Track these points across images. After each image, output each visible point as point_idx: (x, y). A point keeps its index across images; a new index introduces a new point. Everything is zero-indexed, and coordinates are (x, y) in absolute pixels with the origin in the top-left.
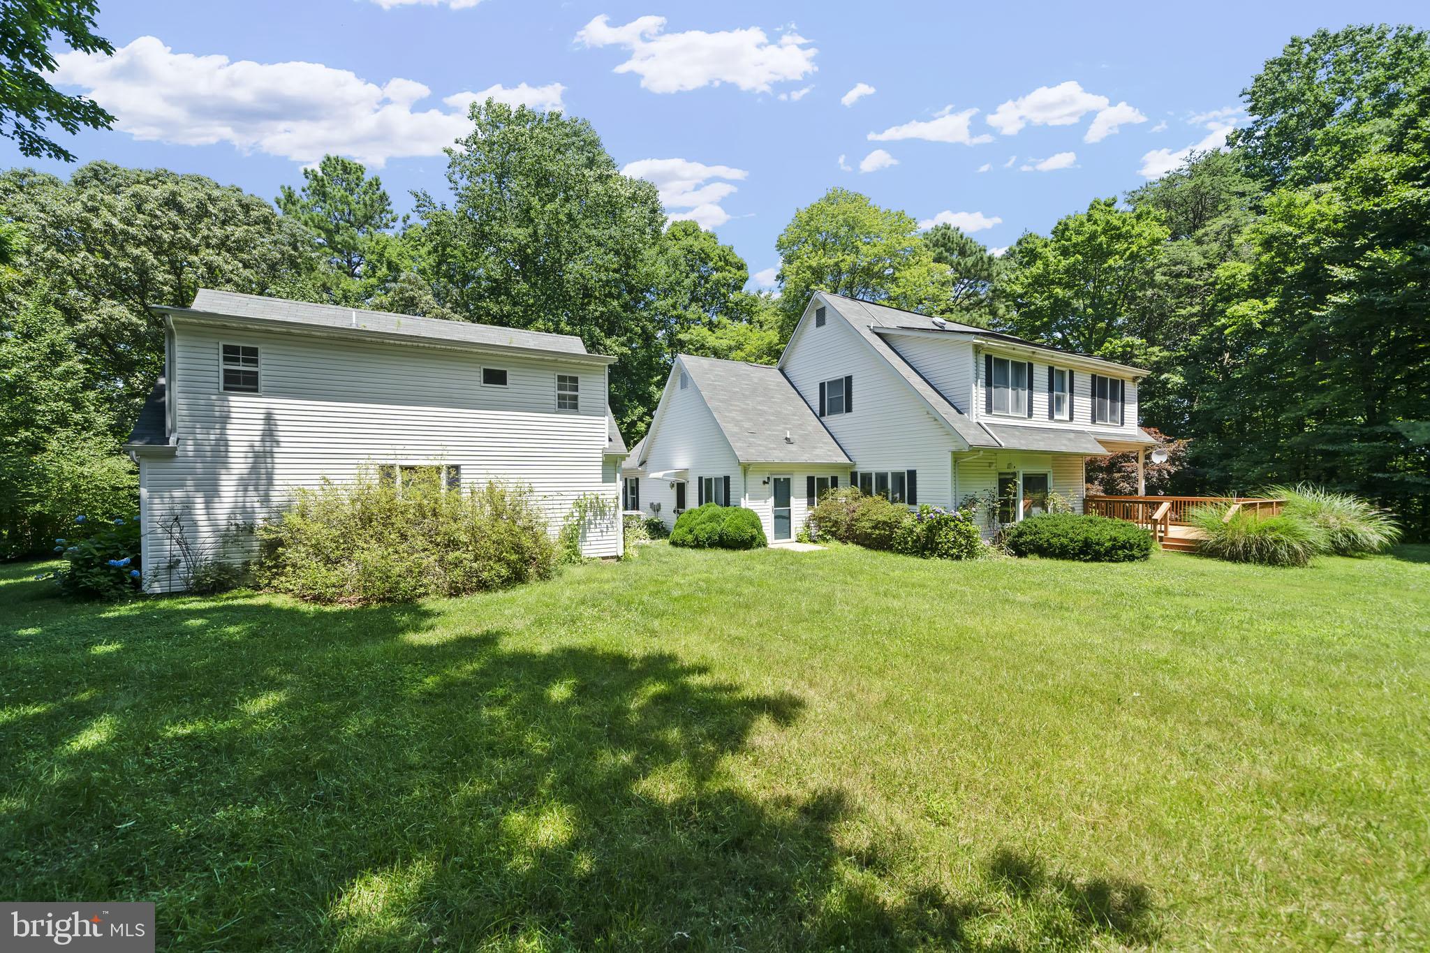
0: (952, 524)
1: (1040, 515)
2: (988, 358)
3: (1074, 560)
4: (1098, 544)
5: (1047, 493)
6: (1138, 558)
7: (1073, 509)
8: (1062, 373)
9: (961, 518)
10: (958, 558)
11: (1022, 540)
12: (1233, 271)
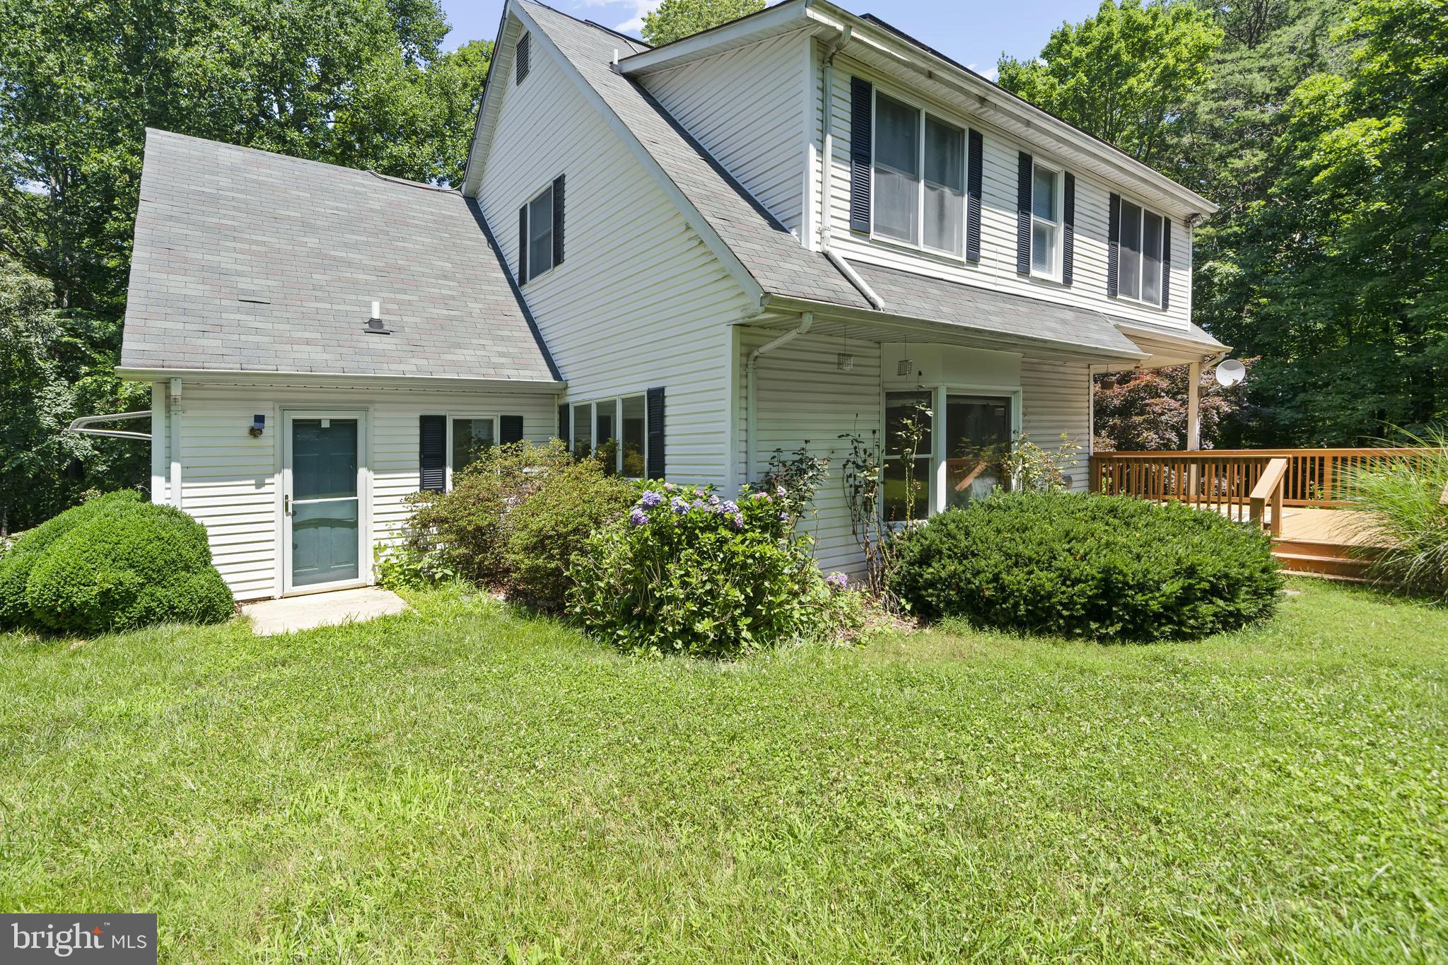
0: (707, 538)
1: (989, 499)
2: (860, 90)
3: (1069, 636)
4: (1141, 588)
5: (1009, 443)
6: (1249, 619)
7: (1068, 480)
8: (1049, 177)
9: (740, 518)
10: (724, 645)
11: (928, 573)
12: (1323, 89)
